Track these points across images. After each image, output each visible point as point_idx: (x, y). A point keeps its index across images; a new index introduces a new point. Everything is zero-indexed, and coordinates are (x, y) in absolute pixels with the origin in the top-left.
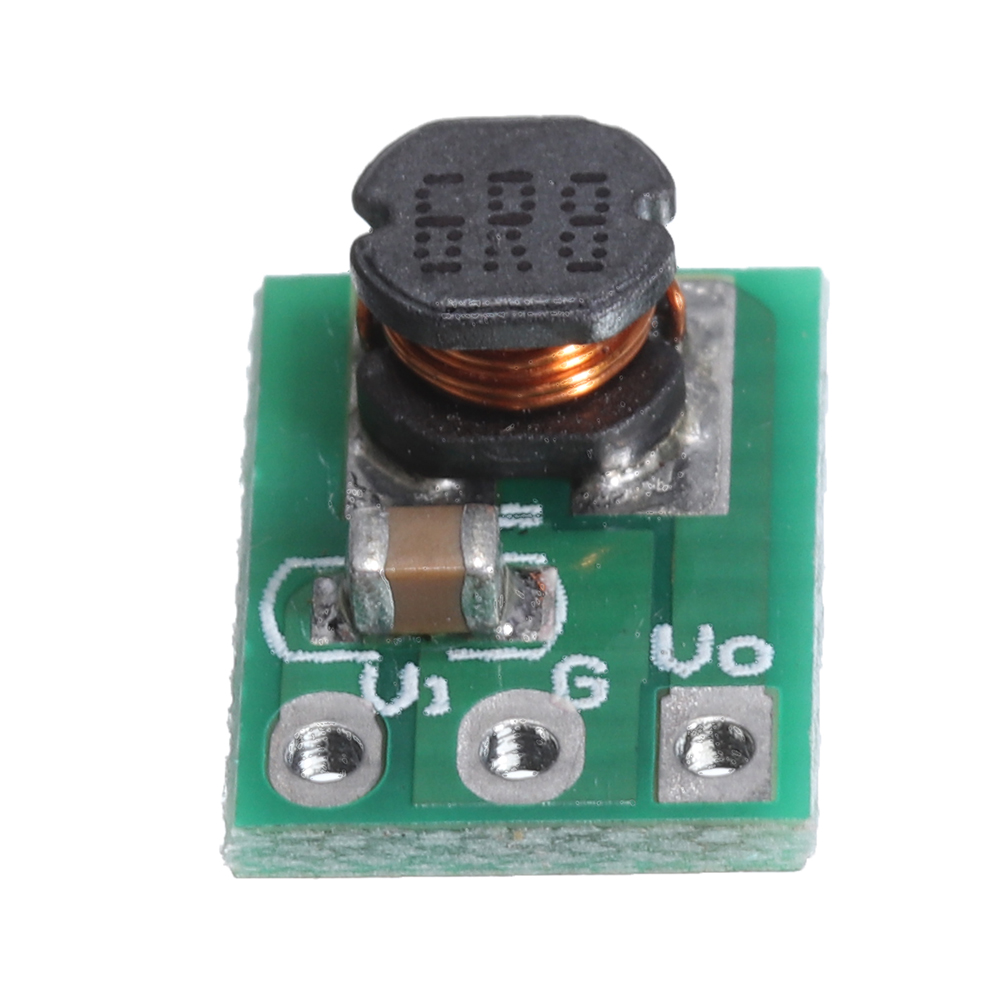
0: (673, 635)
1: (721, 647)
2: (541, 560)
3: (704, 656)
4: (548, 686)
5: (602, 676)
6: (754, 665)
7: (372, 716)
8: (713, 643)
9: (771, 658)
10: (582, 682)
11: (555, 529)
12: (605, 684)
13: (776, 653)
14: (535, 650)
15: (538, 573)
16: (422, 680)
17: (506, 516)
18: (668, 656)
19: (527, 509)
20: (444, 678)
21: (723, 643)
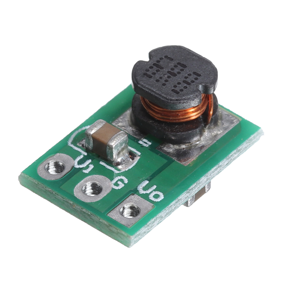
0: (147, 184)
1: (154, 192)
2: (140, 154)
3: (148, 192)
4: (112, 179)
5: (124, 184)
6: (156, 199)
7: (72, 165)
8: (153, 190)
9: (161, 200)
10: (119, 183)
11: (149, 149)
12: (123, 185)
13: (163, 199)
14: (117, 171)
15: (135, 156)
16: (90, 164)
17: (143, 141)
18: (141, 187)
19: (148, 142)
20: (94, 166)
21: (155, 191)
